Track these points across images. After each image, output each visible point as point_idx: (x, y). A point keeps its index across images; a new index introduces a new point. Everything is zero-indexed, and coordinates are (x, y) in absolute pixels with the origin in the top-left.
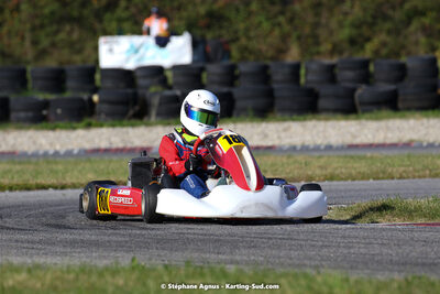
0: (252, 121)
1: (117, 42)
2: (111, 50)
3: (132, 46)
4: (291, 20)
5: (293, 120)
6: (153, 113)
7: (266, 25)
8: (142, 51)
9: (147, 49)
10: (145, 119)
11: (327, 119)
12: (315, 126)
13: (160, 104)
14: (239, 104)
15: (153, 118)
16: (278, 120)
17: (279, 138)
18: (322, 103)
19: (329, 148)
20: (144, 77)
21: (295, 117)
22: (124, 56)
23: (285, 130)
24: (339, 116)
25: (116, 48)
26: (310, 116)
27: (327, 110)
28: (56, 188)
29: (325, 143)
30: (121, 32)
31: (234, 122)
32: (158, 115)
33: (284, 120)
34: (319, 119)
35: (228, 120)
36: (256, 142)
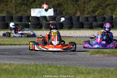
0: (67, 30)
1: (35, 10)
2: (34, 12)
3: (39, 11)
4: (78, 6)
5: (77, 30)
6: (44, 27)
7: (72, 7)
8: (41, 12)
9: (43, 12)
10: (41, 29)
11: (86, 30)
13: (45, 25)
14: (64, 26)
15: (43, 29)
16: (74, 30)
17: (74, 34)
18: (84, 26)
20: (42, 19)
21: (78, 29)
22: (37, 14)
23: (75, 32)
24: (89, 29)
25: (35, 11)
26: (81, 29)
28: (19, 45)
29: (85, 36)
30: (36, 8)
31: (63, 30)
32: (45, 28)
33: (75, 30)
34: (84, 30)
35: (61, 30)
36: (68, 35)
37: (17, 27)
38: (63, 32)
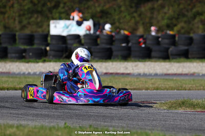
0: (120, 61)
1: (58, 23)
2: (55, 27)
3: (65, 25)
4: (140, 15)
7: (128, 17)
8: (70, 27)
9: (72, 26)
11: (155, 62)
12: (150, 65)
14: (115, 53)
16: (133, 61)
17: (133, 69)
18: (153, 54)
19: (156, 75)
20: (71, 39)
21: (140, 60)
22: (61, 30)
23: (136, 66)
24: (161, 60)
25: (58, 25)
26: (147, 60)
27: (156, 57)
29: (154, 72)
30: (60, 19)
31: (112, 62)
33: (136, 61)
34: (152, 62)
35: (109, 61)
36: (122, 71)
37: (24, 54)
38: (112, 65)
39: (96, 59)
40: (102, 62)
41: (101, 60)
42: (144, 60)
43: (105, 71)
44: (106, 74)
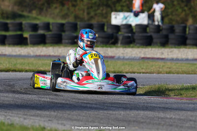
0: (159, 47)
1: (119, 15)
2: (116, 18)
3: (124, 16)
4: (190, 9)
5: (175, 48)
7: (180, 10)
8: (128, 18)
9: (130, 18)
10: (116, 45)
11: (189, 48)
12: (183, 51)
14: (155, 40)
16: (169, 48)
17: (168, 55)
18: (188, 42)
19: (187, 60)
20: (124, 28)
21: (177, 47)
22: (121, 20)
23: (171, 52)
24: (195, 47)
25: (118, 17)
26: (183, 47)
27: (190, 45)
29: (186, 57)
30: (122, 11)
31: (152, 48)
32: (121, 43)
33: (172, 48)
34: (186, 48)
35: (149, 47)
36: (158, 56)
37: (76, 40)
38: (151, 50)
39: (138, 45)
40: (143, 48)
41: (142, 46)
42: (179, 47)
43: (143, 56)
44: (143, 58)
